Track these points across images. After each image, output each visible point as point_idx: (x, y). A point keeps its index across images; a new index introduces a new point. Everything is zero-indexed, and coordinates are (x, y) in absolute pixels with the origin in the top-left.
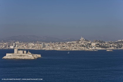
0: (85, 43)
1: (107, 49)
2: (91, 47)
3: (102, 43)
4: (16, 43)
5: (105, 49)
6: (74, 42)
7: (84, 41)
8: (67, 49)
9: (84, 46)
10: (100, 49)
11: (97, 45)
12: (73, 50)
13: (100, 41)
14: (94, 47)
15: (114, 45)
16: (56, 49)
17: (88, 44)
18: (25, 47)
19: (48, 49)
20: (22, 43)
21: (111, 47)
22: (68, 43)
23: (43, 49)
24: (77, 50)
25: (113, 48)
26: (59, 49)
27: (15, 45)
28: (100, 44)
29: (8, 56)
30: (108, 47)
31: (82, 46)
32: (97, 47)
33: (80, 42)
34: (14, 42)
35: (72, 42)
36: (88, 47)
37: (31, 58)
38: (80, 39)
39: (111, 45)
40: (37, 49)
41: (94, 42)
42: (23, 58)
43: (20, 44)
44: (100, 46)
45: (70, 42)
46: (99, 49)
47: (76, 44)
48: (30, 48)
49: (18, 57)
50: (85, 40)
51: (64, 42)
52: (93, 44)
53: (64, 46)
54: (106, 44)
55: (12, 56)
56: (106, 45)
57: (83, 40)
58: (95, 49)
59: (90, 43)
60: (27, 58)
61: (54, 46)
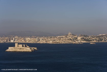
0: (72, 37)
1: (90, 42)
2: (78, 41)
3: (86, 37)
4: (15, 37)
5: (89, 42)
6: (63, 36)
7: (71, 36)
8: (58, 42)
9: (72, 40)
10: (85, 42)
11: (82, 38)
12: (63, 43)
13: (84, 35)
14: (79, 40)
15: (96, 38)
16: (48, 43)
17: (75, 38)
18: (23, 41)
19: (42, 42)
20: (20, 38)
21: (93, 40)
22: (58, 37)
23: (38, 42)
24: (66, 43)
25: (95, 41)
26: (51, 42)
27: (15, 39)
28: (85, 38)
29: (10, 49)
30: (91, 40)
31: (70, 40)
32: (82, 40)
33: (68, 36)
34: (14, 37)
35: (62, 36)
36: (75, 41)
37: (29, 51)
38: (68, 34)
39: (94, 38)
40: (33, 43)
41: (80, 36)
42: (23, 51)
43: (19, 38)
44: (85, 40)
45: (60, 37)
46: (83, 42)
47: (64, 38)
48: (27, 42)
49: (19, 50)
50: (73, 35)
51: (55, 36)
52: (79, 38)
53: (55, 40)
54: (90, 37)
55: (14, 49)
56: (89, 39)
57: (71, 34)
58: (80, 42)
59: (76, 37)
60: (26, 51)
61: (47, 40)
